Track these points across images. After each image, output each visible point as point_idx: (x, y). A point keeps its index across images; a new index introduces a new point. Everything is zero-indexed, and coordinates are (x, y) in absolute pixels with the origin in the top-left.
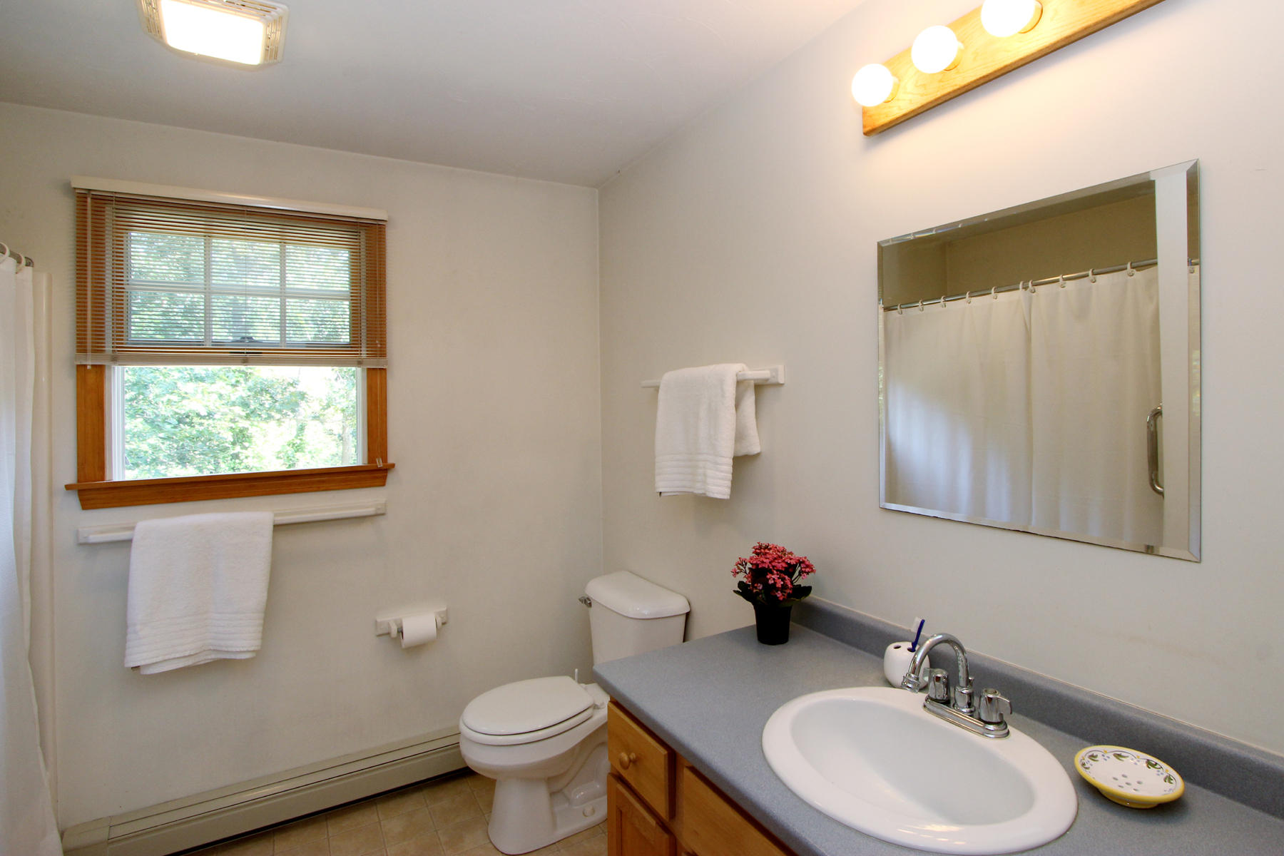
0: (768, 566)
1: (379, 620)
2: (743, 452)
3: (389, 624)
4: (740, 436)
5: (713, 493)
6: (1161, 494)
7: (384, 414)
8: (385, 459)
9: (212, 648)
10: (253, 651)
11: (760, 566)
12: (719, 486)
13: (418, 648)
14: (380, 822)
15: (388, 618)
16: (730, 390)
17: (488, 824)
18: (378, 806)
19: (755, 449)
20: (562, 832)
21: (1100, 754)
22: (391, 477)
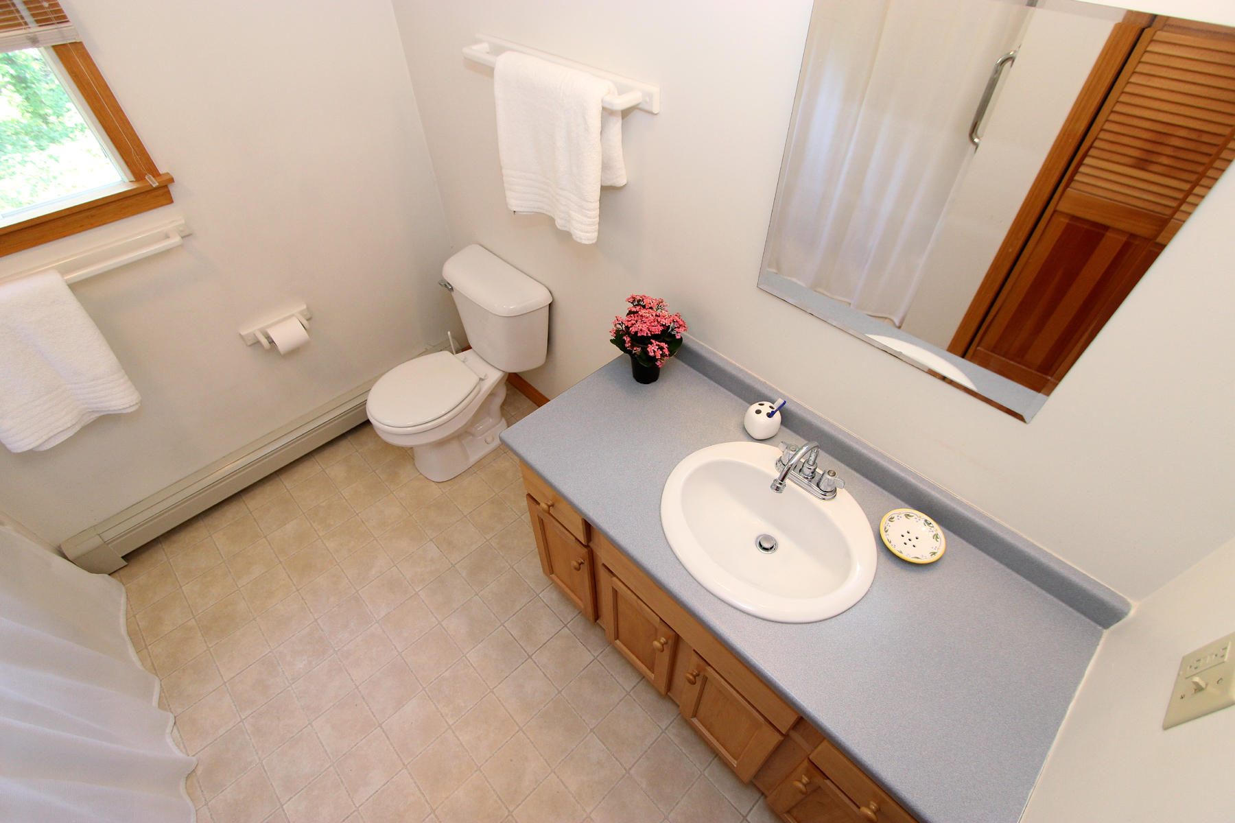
0: (647, 334)
1: (244, 333)
2: (608, 183)
3: (255, 335)
4: (606, 166)
5: (581, 239)
6: (977, 145)
7: (118, 110)
8: (154, 171)
9: (90, 410)
10: (137, 404)
11: (639, 335)
12: (587, 232)
13: (294, 352)
14: (324, 470)
15: (252, 329)
16: (595, 121)
17: (413, 459)
18: (316, 457)
19: (621, 181)
20: (473, 459)
21: (895, 516)
22: (174, 189)
